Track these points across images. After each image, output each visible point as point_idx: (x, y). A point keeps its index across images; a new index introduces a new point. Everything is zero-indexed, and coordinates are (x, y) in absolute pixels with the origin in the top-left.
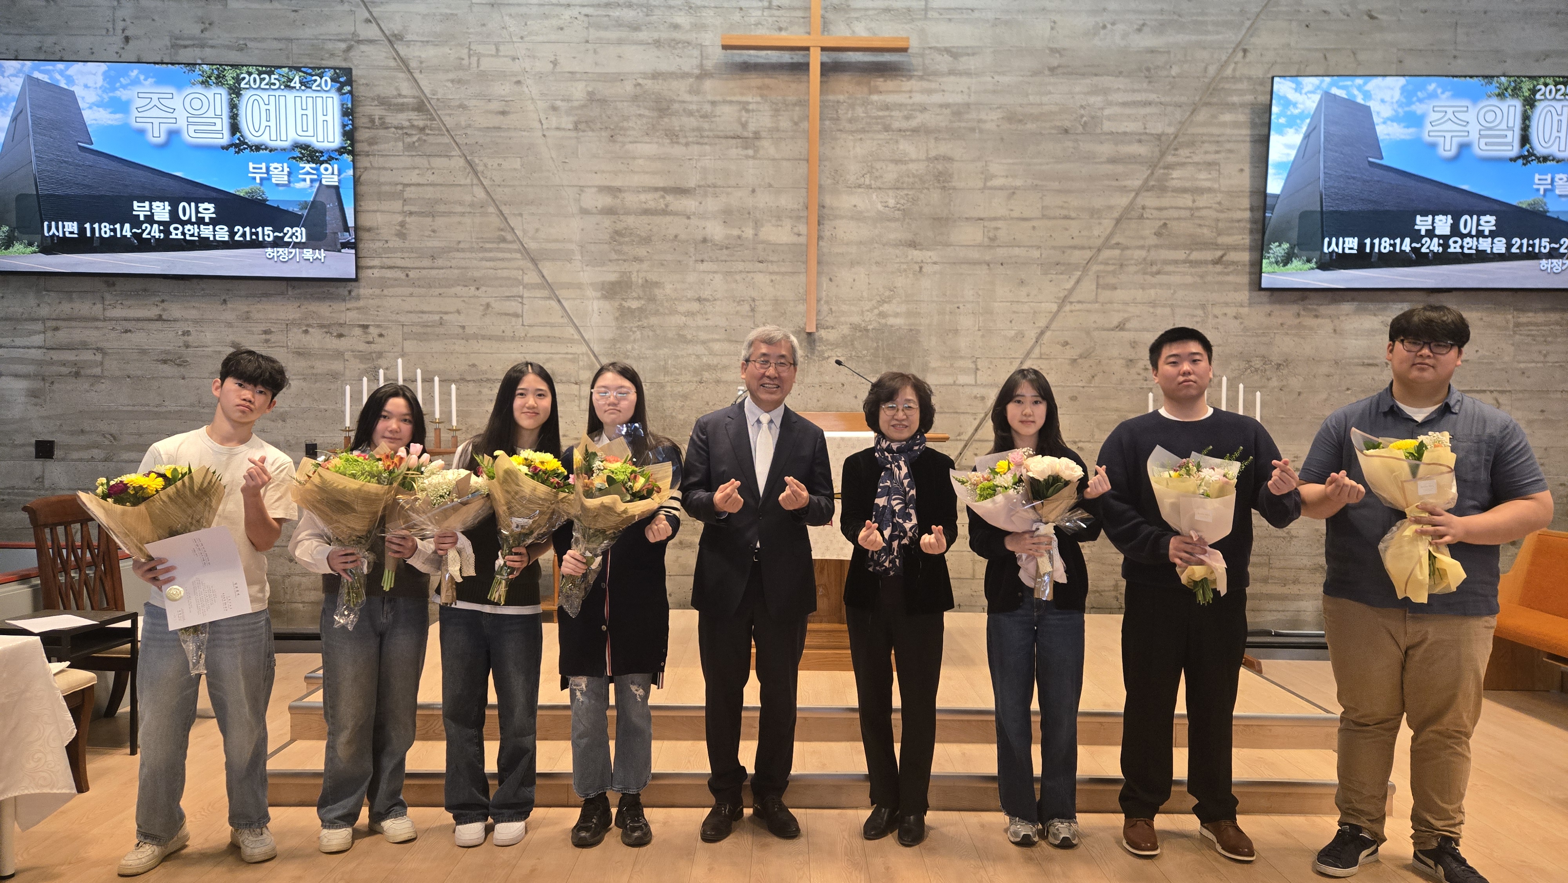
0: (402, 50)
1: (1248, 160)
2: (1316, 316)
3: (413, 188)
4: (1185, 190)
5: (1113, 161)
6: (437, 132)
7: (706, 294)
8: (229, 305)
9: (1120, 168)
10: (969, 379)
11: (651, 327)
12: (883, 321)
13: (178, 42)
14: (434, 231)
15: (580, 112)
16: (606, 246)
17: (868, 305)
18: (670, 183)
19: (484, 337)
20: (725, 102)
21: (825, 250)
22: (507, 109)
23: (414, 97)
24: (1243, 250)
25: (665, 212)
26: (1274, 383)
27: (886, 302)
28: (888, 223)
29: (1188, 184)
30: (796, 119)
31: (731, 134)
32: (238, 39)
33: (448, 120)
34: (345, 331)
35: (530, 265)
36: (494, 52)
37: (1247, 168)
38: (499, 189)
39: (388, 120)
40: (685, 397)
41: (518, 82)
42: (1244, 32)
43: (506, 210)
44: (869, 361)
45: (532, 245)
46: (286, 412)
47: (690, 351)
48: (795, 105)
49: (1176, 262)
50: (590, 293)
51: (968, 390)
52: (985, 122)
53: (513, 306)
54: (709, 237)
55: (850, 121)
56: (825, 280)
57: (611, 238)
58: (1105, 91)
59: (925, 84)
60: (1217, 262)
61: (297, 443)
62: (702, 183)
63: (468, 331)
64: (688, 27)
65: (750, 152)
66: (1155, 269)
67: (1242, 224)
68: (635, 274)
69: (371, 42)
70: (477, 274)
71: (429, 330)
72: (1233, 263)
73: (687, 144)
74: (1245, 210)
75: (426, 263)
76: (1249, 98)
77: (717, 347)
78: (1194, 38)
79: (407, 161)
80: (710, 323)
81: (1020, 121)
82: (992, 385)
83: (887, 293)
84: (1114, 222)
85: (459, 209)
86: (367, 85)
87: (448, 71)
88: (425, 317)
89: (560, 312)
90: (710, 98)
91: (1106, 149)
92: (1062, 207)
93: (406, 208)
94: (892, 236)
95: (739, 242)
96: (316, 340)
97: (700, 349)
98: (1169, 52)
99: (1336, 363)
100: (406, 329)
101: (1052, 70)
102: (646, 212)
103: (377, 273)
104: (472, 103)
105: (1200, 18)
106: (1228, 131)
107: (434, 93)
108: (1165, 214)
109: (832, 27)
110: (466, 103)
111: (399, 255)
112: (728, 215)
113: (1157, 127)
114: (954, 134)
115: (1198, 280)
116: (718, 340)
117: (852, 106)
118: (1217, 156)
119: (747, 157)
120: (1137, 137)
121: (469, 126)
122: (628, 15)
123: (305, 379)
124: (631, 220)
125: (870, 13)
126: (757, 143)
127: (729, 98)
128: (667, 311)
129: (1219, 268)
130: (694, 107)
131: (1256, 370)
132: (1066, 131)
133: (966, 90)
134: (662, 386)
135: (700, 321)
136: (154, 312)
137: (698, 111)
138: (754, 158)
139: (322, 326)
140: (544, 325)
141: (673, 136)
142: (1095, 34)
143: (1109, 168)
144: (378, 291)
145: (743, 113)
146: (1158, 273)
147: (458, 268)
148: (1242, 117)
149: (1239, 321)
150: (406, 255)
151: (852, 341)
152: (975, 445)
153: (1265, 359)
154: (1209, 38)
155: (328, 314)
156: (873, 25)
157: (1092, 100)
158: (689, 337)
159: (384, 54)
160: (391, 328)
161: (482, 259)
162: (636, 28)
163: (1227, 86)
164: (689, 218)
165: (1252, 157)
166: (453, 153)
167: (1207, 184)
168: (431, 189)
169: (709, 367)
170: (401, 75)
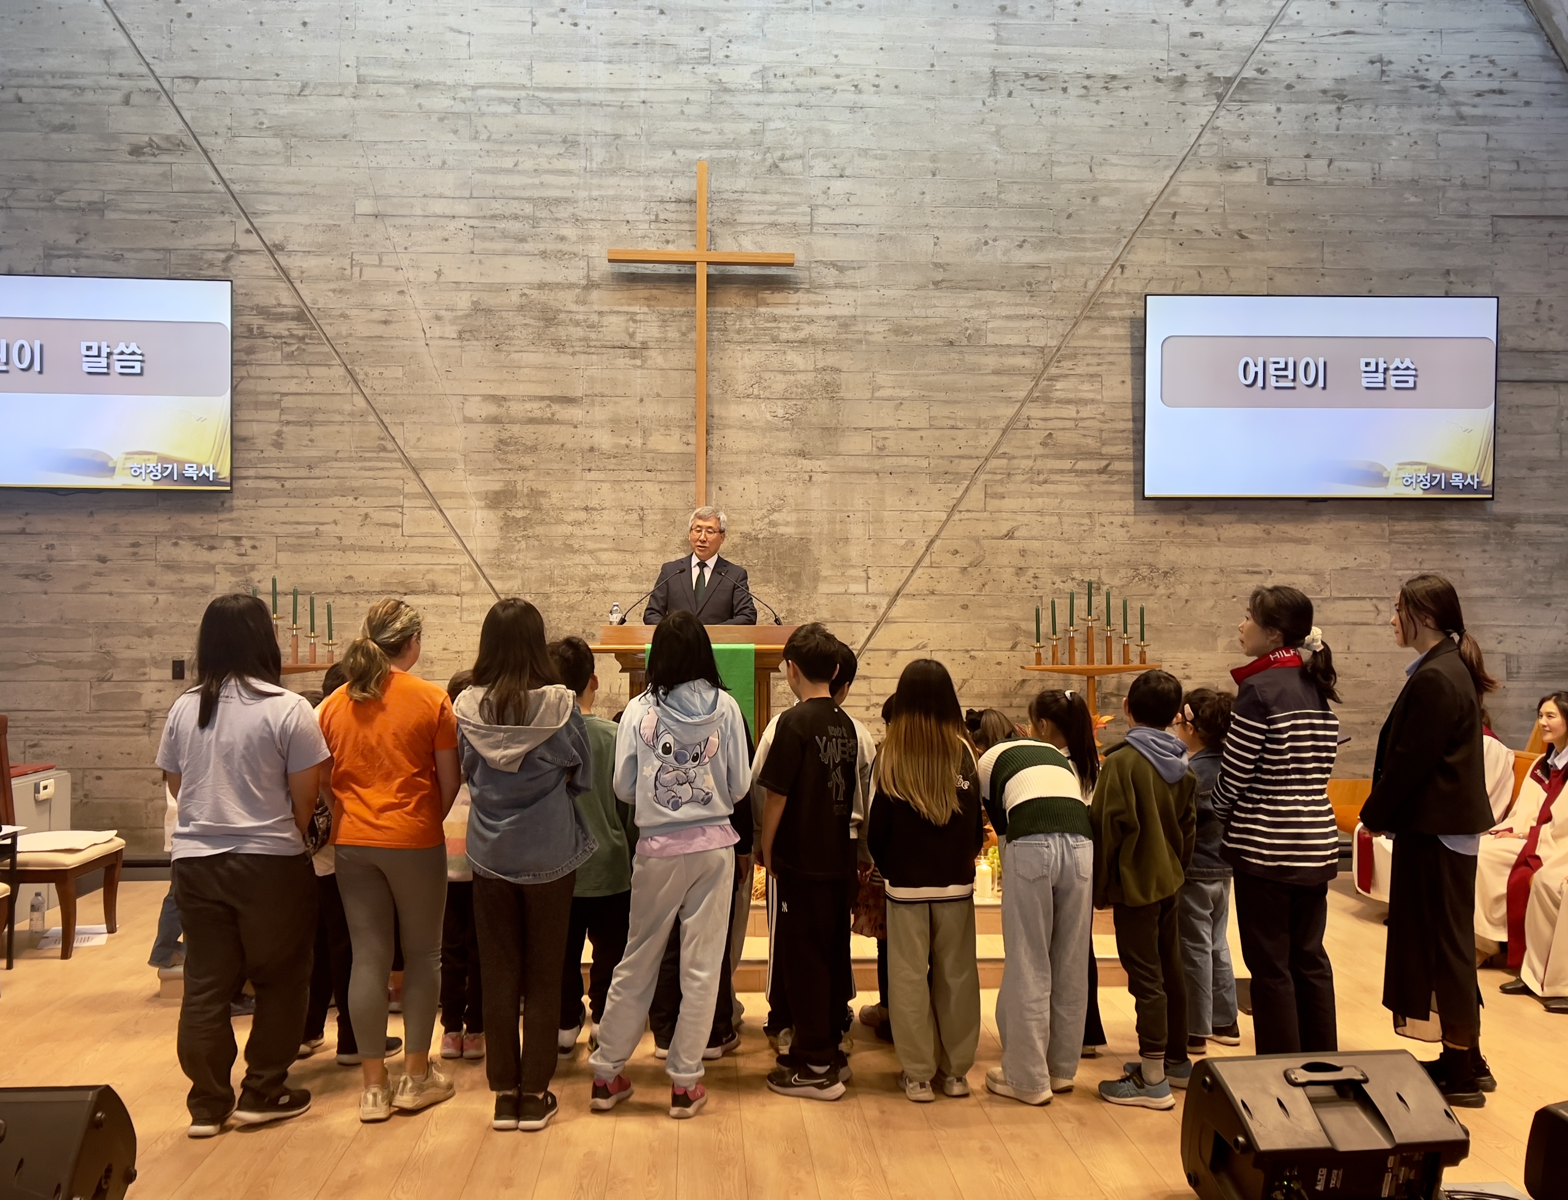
0: (283, 260)
1: (1129, 371)
2: (1201, 525)
3: (291, 398)
4: (1069, 402)
5: (997, 372)
6: (316, 342)
7: (594, 503)
8: (97, 517)
9: (1004, 380)
10: (861, 588)
11: (537, 537)
12: (774, 530)
13: (52, 252)
14: (311, 441)
15: (463, 321)
16: (490, 455)
17: (760, 514)
18: (558, 393)
19: (362, 548)
20: (612, 312)
21: (715, 459)
22: (390, 318)
23: (294, 307)
24: (1127, 460)
25: (551, 421)
26: (1162, 590)
27: (775, 511)
28: (777, 433)
29: (1071, 396)
30: (684, 329)
31: (619, 344)
32: (115, 249)
33: (327, 329)
34: (216, 543)
35: (412, 475)
36: (377, 263)
37: (1128, 379)
38: (381, 398)
39: (267, 329)
40: (572, 608)
41: (402, 292)
42: (1121, 249)
43: (386, 419)
44: (760, 570)
45: (413, 454)
46: (153, 628)
47: (577, 561)
48: (683, 315)
49: (1062, 471)
50: (473, 502)
51: (859, 599)
52: (871, 334)
53: (393, 516)
54: (596, 446)
55: (738, 332)
56: (714, 489)
57: (496, 446)
58: (989, 305)
59: (812, 297)
60: (1103, 471)
61: (163, 660)
62: (588, 393)
63: (346, 542)
64: (574, 239)
65: (638, 362)
66: (1041, 478)
67: (1125, 435)
68: (520, 483)
69: (251, 252)
70: (356, 484)
71: (303, 541)
72: (1118, 472)
73: (573, 354)
74: (1128, 420)
75: (304, 472)
76: (1128, 312)
77: (604, 556)
78: (1073, 254)
79: (286, 371)
80: (597, 532)
81: (906, 333)
82: (883, 594)
83: (777, 502)
84: (1001, 432)
85: (338, 418)
86: (246, 294)
87: (329, 281)
88: (301, 528)
89: (442, 522)
90: (596, 308)
91: (991, 361)
92: (949, 418)
93: (284, 418)
94: (782, 446)
95: (627, 451)
96: (186, 553)
97: (586, 559)
98: (1049, 268)
99: (1222, 571)
100: (281, 541)
101: (936, 284)
102: (532, 421)
103: (251, 483)
104: (353, 313)
105: (1078, 236)
106: (1109, 344)
107: (315, 302)
108: (1051, 424)
109: (719, 241)
110: (347, 312)
111: (275, 465)
112: (615, 425)
113: (1040, 340)
114: (841, 345)
115: (1084, 489)
116: (606, 550)
117: (740, 318)
118: (1099, 368)
119: (636, 367)
120: (1021, 350)
121: (351, 335)
122: (515, 227)
123: (173, 593)
124: (516, 429)
125: (757, 227)
126: (645, 353)
127: (616, 309)
128: (553, 521)
129: (1104, 477)
130: (580, 317)
131: (1144, 578)
132: (951, 343)
133: (852, 303)
134: (547, 596)
135: (587, 531)
136: (17, 525)
137: (585, 321)
138: (641, 367)
139: (192, 538)
140: (424, 535)
141: (559, 345)
142: (977, 250)
143: (994, 379)
144: (252, 502)
145: (631, 322)
146: (1045, 482)
147: (337, 478)
148: (1122, 330)
149: (1125, 529)
150: (281, 465)
151: (743, 550)
152: (868, 654)
153: (1152, 567)
154: (1088, 254)
155: (199, 526)
156: (759, 239)
157: (976, 313)
158: (576, 546)
159: (265, 265)
160: (264, 540)
161: (361, 469)
162: (523, 240)
163: (1107, 301)
164: (576, 427)
165: (1133, 369)
166: (333, 362)
167: (1090, 396)
168: (309, 398)
169: (597, 577)
170: (282, 285)
